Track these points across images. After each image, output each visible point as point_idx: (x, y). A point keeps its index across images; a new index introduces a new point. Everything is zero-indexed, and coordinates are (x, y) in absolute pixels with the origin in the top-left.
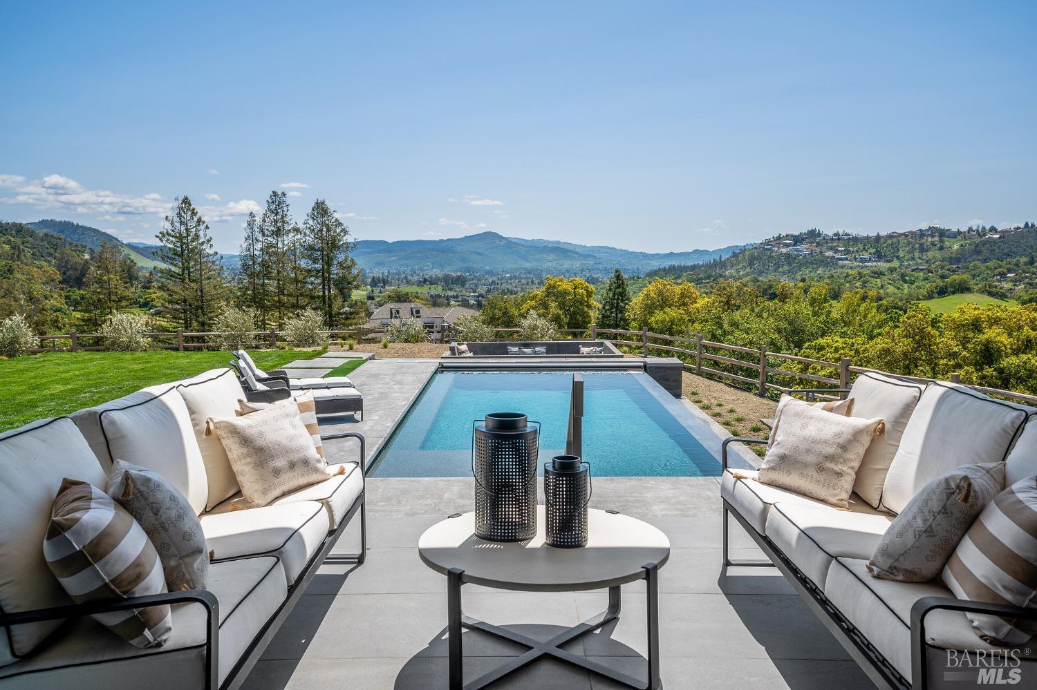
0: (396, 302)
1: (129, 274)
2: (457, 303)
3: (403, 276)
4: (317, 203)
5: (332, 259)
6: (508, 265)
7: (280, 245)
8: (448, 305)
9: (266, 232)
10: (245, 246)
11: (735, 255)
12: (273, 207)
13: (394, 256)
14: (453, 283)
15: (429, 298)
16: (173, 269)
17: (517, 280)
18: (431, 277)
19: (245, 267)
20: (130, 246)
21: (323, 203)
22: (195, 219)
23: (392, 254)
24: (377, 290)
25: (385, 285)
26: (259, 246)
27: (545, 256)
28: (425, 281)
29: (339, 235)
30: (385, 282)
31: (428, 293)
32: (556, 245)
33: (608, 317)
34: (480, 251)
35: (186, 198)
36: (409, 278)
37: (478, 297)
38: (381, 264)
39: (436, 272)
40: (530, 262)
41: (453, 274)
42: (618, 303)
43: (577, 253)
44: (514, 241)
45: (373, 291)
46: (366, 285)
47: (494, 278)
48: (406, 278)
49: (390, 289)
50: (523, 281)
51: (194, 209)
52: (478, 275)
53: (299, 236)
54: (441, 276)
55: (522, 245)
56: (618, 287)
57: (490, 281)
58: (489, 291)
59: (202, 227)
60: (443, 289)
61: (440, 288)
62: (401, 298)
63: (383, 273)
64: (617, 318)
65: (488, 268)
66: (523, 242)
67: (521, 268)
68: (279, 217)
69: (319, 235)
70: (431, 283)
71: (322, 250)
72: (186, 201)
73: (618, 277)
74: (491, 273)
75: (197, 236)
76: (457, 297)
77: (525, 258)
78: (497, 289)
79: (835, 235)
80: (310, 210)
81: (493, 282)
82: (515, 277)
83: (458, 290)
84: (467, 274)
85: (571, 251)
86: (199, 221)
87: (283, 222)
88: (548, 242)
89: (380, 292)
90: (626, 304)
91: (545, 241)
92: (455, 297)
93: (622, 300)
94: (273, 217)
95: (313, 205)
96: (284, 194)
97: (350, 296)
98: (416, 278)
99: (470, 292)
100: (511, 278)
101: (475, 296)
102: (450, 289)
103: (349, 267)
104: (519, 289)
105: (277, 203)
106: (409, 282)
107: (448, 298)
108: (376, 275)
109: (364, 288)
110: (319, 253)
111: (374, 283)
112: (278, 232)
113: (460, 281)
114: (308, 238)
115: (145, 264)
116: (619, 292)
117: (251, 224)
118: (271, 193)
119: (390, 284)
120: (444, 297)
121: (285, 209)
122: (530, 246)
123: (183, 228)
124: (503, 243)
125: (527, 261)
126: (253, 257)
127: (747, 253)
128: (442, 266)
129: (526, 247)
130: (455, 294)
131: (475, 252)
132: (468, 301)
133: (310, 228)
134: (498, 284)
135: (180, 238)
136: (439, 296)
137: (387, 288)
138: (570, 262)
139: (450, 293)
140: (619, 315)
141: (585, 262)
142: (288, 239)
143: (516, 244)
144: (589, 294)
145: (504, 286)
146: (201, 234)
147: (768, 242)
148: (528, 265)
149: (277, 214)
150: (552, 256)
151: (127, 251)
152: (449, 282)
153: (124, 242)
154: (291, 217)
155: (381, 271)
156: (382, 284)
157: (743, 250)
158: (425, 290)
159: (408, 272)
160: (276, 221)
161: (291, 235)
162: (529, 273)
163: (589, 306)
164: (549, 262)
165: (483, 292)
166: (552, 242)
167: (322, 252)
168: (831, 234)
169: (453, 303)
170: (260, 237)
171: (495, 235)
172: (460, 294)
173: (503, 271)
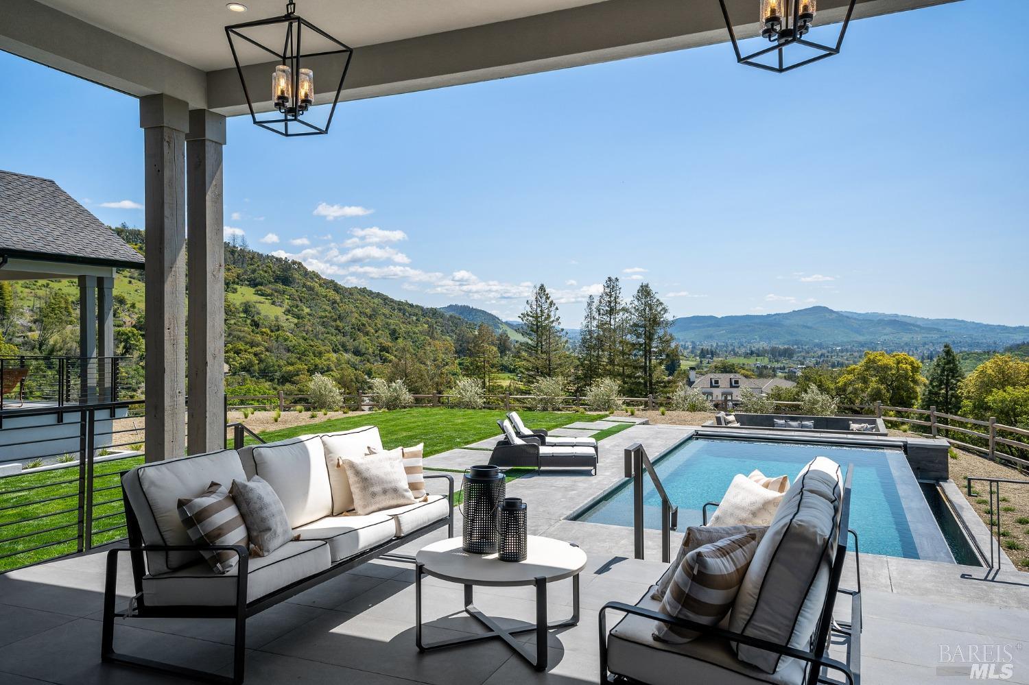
0: (722, 372)
1: (503, 346)
2: (784, 375)
3: (730, 348)
4: (642, 286)
5: (653, 334)
6: (838, 338)
7: (612, 322)
8: (775, 376)
9: (602, 311)
10: (585, 323)
12: (608, 290)
13: (723, 330)
14: (780, 355)
15: (755, 369)
16: (530, 342)
17: (848, 354)
18: (758, 349)
19: (584, 341)
20: (507, 323)
21: (647, 286)
22: (548, 301)
23: (721, 328)
24: (705, 361)
25: (713, 356)
26: (595, 323)
27: (880, 328)
28: (752, 353)
29: (660, 313)
30: (713, 354)
31: (755, 365)
32: (893, 318)
33: (937, 394)
34: (808, 325)
35: (543, 286)
36: (737, 350)
37: (805, 368)
38: (710, 337)
39: (763, 345)
40: (863, 335)
41: (780, 347)
42: (948, 380)
43: (918, 326)
44: (845, 314)
45: (701, 362)
46: (696, 356)
47: (824, 351)
48: (733, 350)
49: (717, 360)
50: (856, 354)
51: (547, 294)
52: (807, 347)
53: (626, 315)
54: (768, 348)
55: (855, 319)
56: (949, 362)
57: (820, 354)
58: (817, 363)
59: (553, 308)
60: (770, 361)
61: (766, 360)
62: (726, 369)
63: (712, 346)
64: (947, 394)
65: (817, 341)
66: (855, 316)
67: (853, 341)
68: (612, 299)
69: (642, 314)
70: (758, 355)
71: (645, 326)
72: (542, 288)
73: (948, 353)
74: (820, 346)
75: (549, 316)
76: (784, 368)
77: (858, 332)
78: (827, 362)
80: (636, 293)
81: (822, 355)
82: (847, 351)
83: (784, 362)
84: (795, 347)
85: (911, 324)
86: (551, 303)
87: (616, 303)
88: (886, 316)
89: (708, 363)
90: (959, 381)
91: (881, 315)
92: (783, 369)
93: (953, 377)
94: (607, 299)
95: (638, 288)
96: (617, 280)
97: (679, 366)
98: (743, 350)
99: (797, 364)
100: (842, 351)
101: (802, 368)
102: (777, 361)
103: (668, 342)
104: (851, 362)
105: (612, 285)
106: (736, 354)
107: (774, 370)
108: (705, 348)
109: (694, 359)
110: (642, 329)
111: (703, 354)
112: (612, 311)
113: (788, 354)
114: (633, 316)
115: (515, 337)
116: (949, 368)
117: (589, 304)
118: (607, 279)
119: (718, 356)
120: (770, 368)
121: (618, 292)
122: (863, 320)
123: (539, 309)
124: (834, 316)
125: (860, 335)
126: (590, 332)
128: (769, 339)
129: (860, 320)
130: (782, 366)
131: (804, 326)
132: (795, 373)
133: (635, 308)
134: (827, 356)
135: (537, 318)
136: (765, 367)
137: (715, 359)
138: (910, 336)
139: (776, 365)
140: (950, 393)
141: (928, 336)
142: (620, 317)
143: (848, 317)
144: (915, 369)
145: (835, 359)
146: (552, 314)
148: (861, 339)
149: (611, 297)
150: (888, 330)
151: (505, 327)
152: (776, 354)
153: (504, 321)
154: (622, 299)
155: (710, 344)
156: (710, 356)
158: (752, 362)
159: (736, 344)
160: (610, 302)
161: (621, 313)
162: (862, 346)
163: (915, 382)
164: (886, 335)
165: (811, 364)
166: (889, 316)
167: (645, 328)
169: (780, 374)
170: (597, 316)
171: (825, 309)
172: (786, 366)
173: (834, 344)
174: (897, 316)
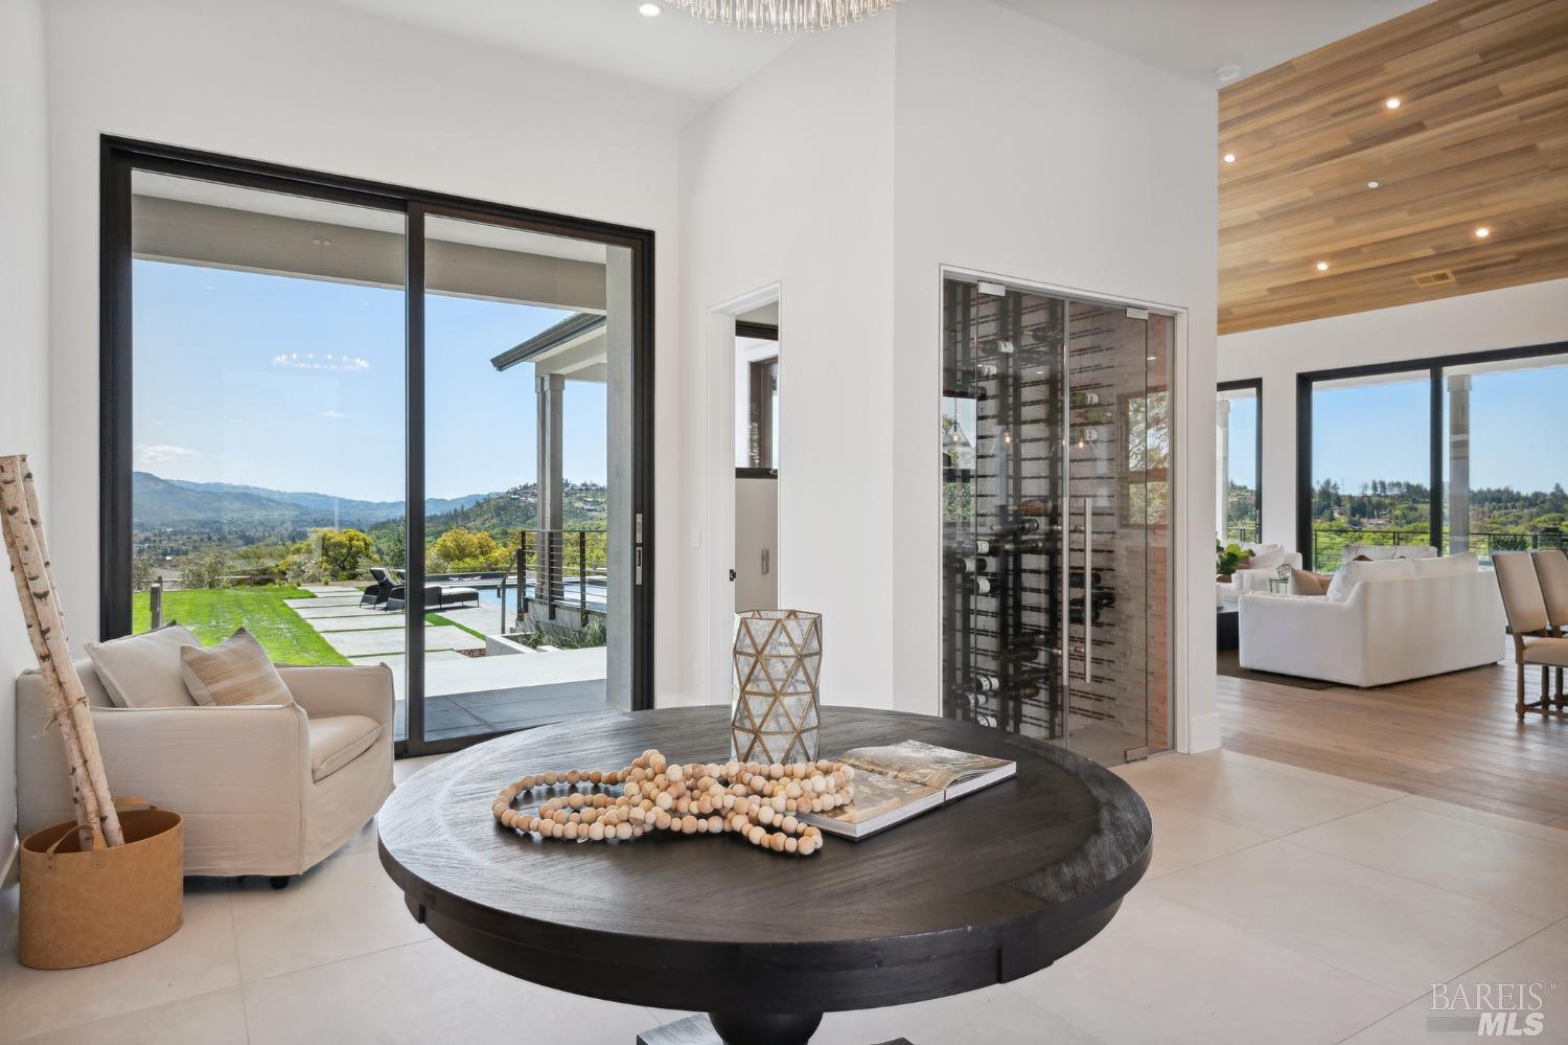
6: (168, 516)
11: (478, 504)
17: (185, 537)
27: (226, 503)
32: (243, 491)
40: (204, 512)
43: (274, 501)
44: (179, 485)
47: (147, 534)
55: (192, 491)
66: (192, 487)
67: (190, 521)
77: (196, 507)
78: (153, 550)
79: (583, 485)
81: (147, 540)
82: (182, 533)
85: (268, 500)
91: (226, 486)
100: (174, 533)
104: (190, 548)
122: (204, 492)
124: (161, 486)
125: (200, 511)
127: (492, 503)
129: (200, 493)
134: (154, 542)
138: (264, 513)
141: (285, 512)
143: (182, 488)
145: (165, 545)
147: (515, 492)
148: (201, 516)
150: (237, 505)
157: (487, 500)
162: (203, 526)
164: (234, 512)
166: (238, 487)
168: (578, 484)
171: (149, 476)
173: (162, 524)
174: (247, 487)
